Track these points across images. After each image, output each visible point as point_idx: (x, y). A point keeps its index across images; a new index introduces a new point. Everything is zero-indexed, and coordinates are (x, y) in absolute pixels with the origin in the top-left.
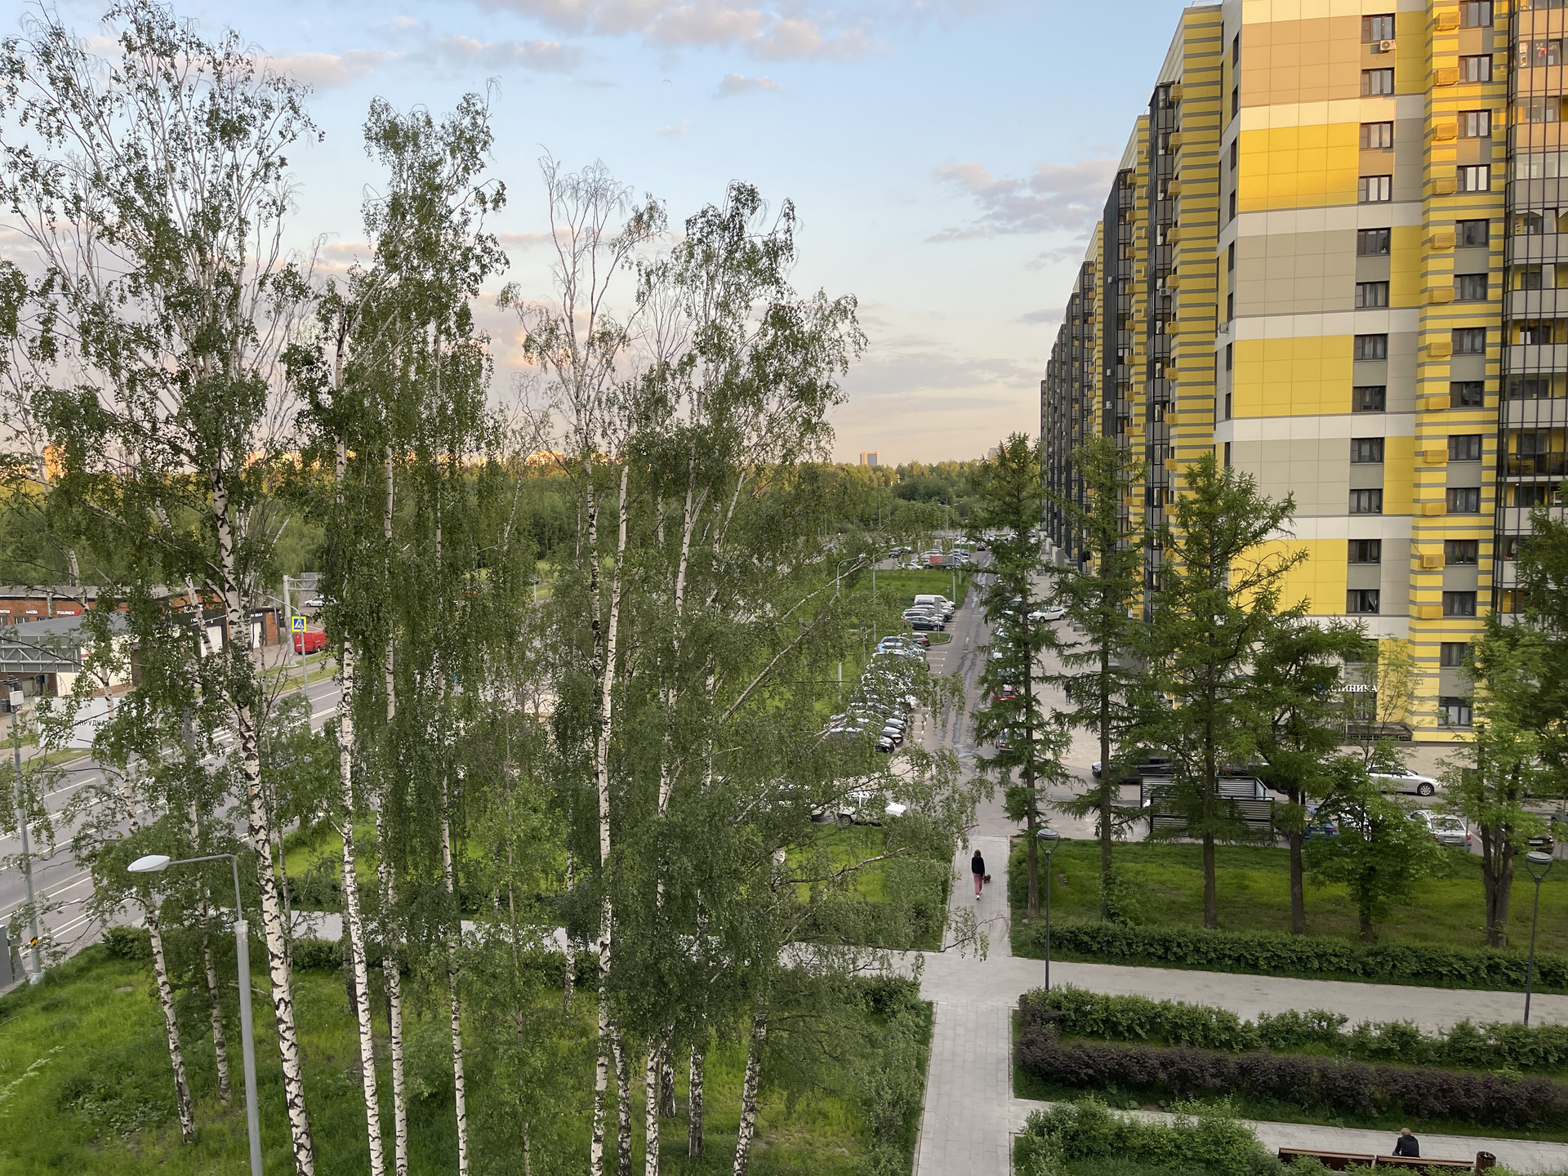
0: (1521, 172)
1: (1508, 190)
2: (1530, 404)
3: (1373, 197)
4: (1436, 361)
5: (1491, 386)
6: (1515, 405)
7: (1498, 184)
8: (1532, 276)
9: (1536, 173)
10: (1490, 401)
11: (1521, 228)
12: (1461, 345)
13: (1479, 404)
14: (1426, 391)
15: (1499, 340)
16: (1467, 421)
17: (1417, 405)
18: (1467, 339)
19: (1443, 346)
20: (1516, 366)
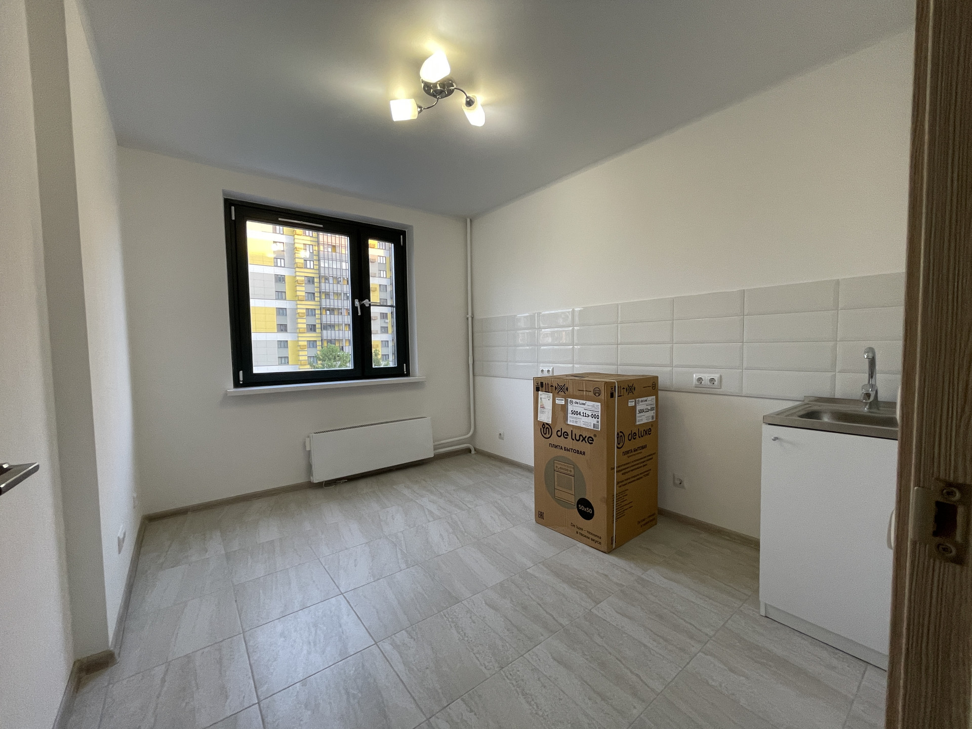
0: (322, 265)
1: (319, 269)
2: (329, 332)
3: (279, 265)
4: (301, 318)
5: (318, 326)
6: (325, 332)
7: (316, 267)
8: (327, 295)
9: (326, 265)
10: (318, 330)
11: (323, 281)
12: (309, 313)
13: (315, 331)
14: (299, 327)
15: (320, 313)
16: (312, 336)
17: (296, 331)
18: (310, 312)
19: (303, 313)
20: (324, 321)
